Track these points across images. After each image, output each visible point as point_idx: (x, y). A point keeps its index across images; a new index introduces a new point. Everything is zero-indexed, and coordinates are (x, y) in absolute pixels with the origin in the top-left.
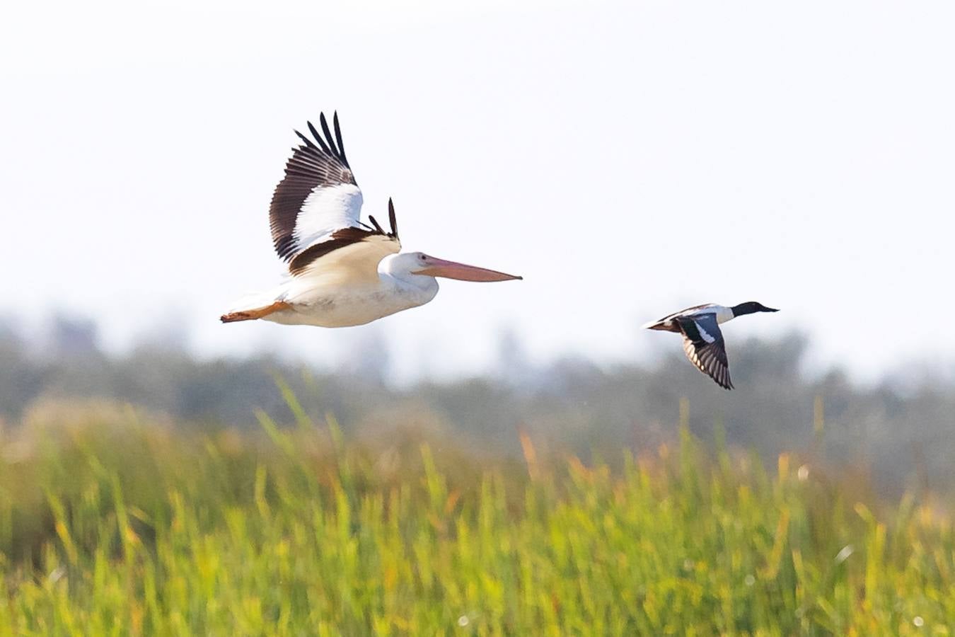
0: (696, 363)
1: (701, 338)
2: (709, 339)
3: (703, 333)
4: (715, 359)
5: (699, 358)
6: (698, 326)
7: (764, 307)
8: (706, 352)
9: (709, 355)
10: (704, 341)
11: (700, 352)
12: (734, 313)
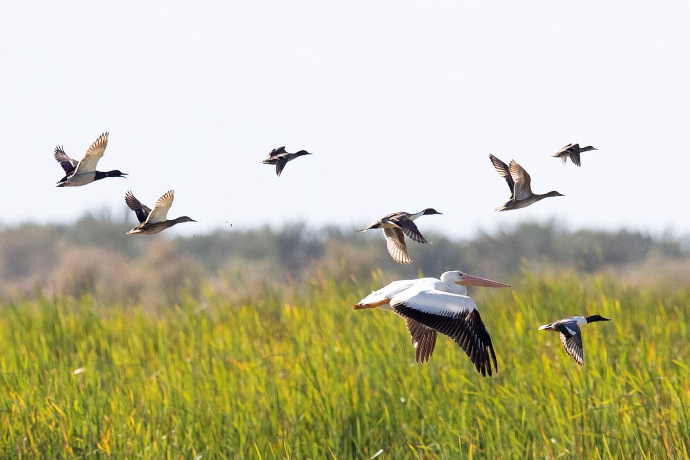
0: (565, 347)
1: (569, 333)
2: (573, 333)
3: (570, 331)
4: (575, 344)
5: (567, 344)
6: (567, 327)
7: (603, 318)
8: (571, 340)
9: (572, 343)
10: (571, 335)
11: (568, 341)
12: (587, 321)
